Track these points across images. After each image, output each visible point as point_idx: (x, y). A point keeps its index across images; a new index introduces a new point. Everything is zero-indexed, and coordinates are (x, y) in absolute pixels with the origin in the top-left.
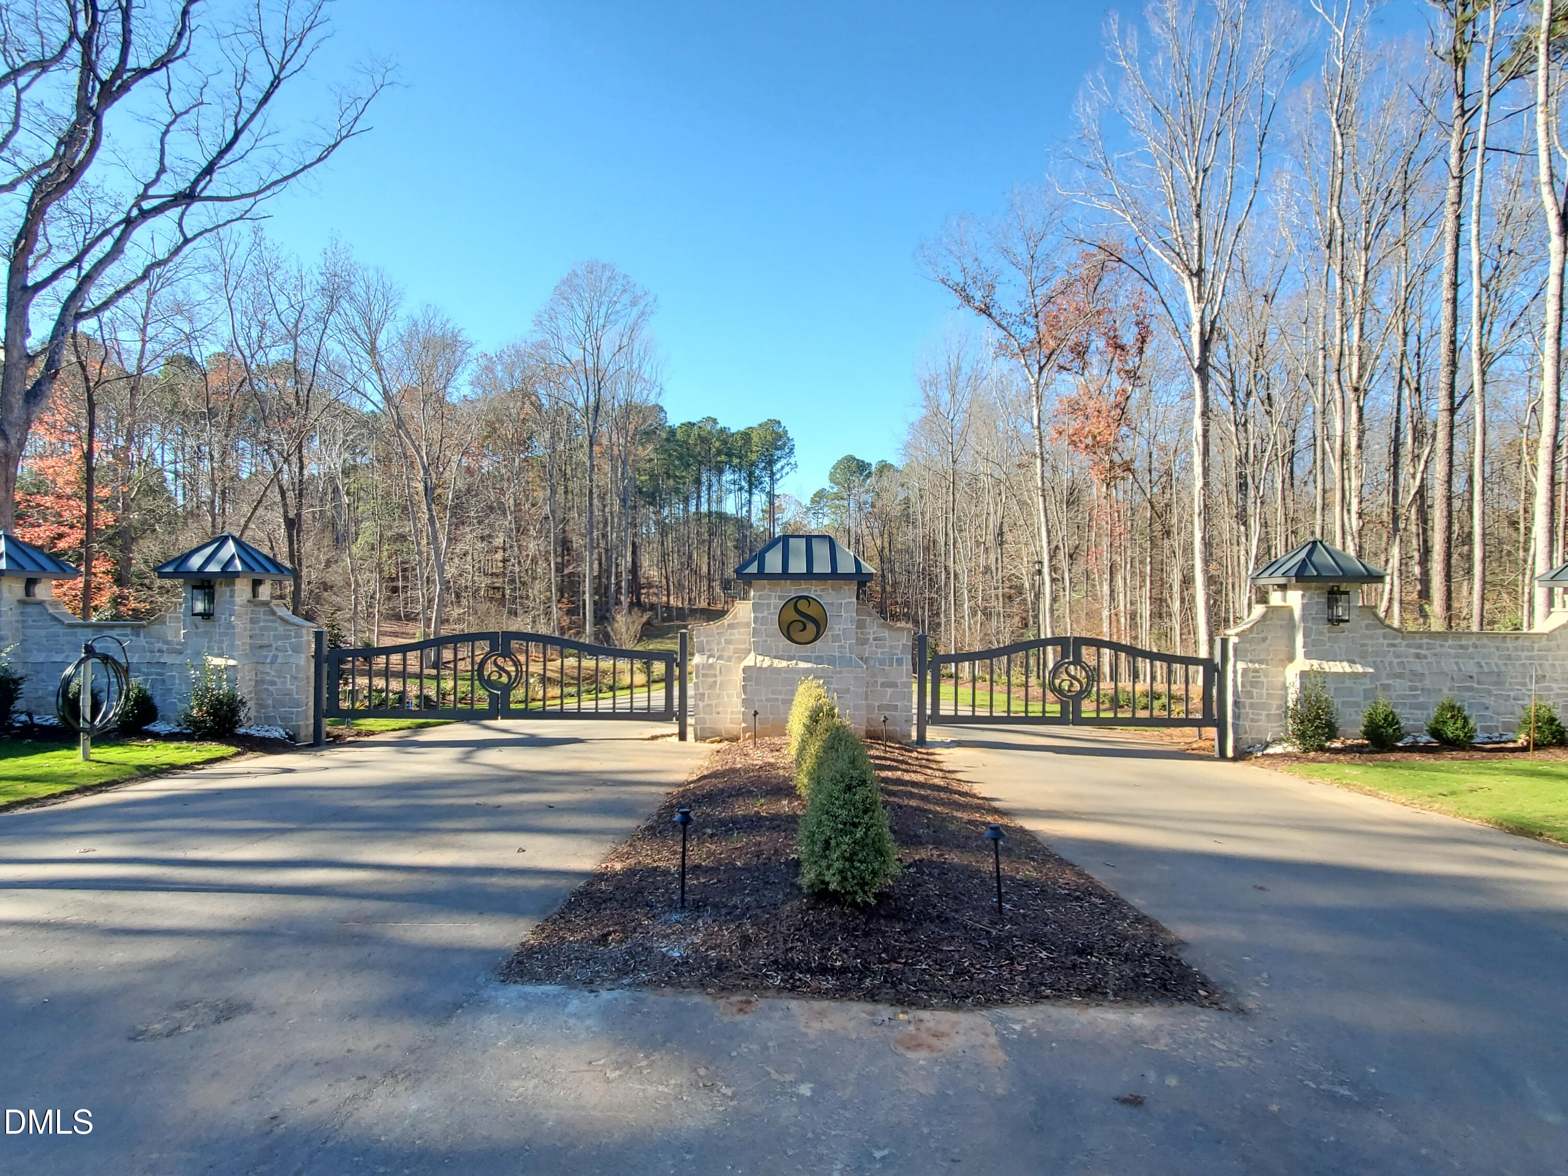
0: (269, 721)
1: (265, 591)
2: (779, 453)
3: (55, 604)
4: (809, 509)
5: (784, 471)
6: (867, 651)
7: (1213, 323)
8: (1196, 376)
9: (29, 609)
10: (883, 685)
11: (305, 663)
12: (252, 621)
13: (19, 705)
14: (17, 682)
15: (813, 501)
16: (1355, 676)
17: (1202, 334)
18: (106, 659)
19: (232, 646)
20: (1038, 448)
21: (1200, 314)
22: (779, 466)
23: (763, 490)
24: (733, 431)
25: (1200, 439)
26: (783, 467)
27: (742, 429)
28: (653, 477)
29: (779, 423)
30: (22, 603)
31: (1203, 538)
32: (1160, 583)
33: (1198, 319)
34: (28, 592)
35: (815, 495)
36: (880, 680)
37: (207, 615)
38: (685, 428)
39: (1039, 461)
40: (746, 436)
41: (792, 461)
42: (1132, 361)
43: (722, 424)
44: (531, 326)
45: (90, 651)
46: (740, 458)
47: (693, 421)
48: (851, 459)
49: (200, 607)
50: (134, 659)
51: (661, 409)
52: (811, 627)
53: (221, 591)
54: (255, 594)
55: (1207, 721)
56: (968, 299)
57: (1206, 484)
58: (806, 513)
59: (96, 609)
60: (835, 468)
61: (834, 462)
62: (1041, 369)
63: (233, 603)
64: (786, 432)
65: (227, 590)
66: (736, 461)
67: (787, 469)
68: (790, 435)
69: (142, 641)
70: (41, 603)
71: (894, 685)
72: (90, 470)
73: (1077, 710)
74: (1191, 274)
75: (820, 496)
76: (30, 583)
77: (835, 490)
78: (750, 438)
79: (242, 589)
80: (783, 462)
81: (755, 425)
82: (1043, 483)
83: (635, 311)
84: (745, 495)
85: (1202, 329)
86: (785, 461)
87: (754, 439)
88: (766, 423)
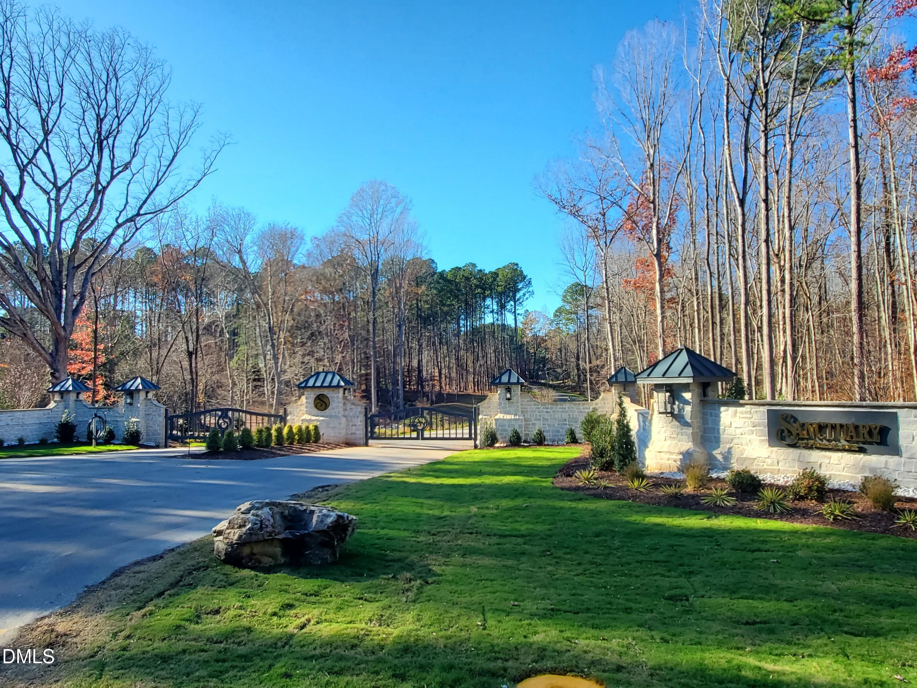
0: (150, 440)
1: (150, 395)
2: (521, 285)
3: (85, 401)
4: (553, 321)
5: (526, 297)
6: (347, 413)
8: (655, 259)
9: (78, 403)
10: (352, 425)
11: (162, 420)
12: (146, 406)
13: (75, 434)
14: (75, 426)
15: (555, 316)
16: (515, 420)
18: (100, 417)
19: (139, 415)
22: (520, 294)
23: (509, 312)
24: (487, 272)
26: (524, 295)
27: (493, 270)
29: (517, 264)
30: (76, 401)
34: (77, 397)
35: (556, 311)
36: (351, 424)
37: (131, 404)
38: (453, 271)
40: (495, 275)
41: (530, 289)
43: (479, 267)
45: (96, 415)
46: (491, 290)
47: (460, 266)
48: (577, 284)
49: (129, 401)
50: (108, 419)
51: (433, 261)
52: (324, 405)
53: (136, 395)
54: (147, 396)
55: (470, 438)
58: (551, 324)
59: (97, 402)
60: (566, 291)
61: (564, 289)
63: (139, 399)
64: (522, 271)
65: (137, 395)
66: (488, 291)
67: (527, 295)
68: (525, 272)
69: (111, 413)
70: (81, 401)
71: (355, 425)
72: (96, 337)
73: (422, 434)
75: (559, 312)
76: (78, 394)
77: (568, 307)
78: (498, 276)
79: (142, 395)
80: (524, 290)
81: (500, 267)
86: (526, 290)
87: (500, 277)
88: (508, 266)
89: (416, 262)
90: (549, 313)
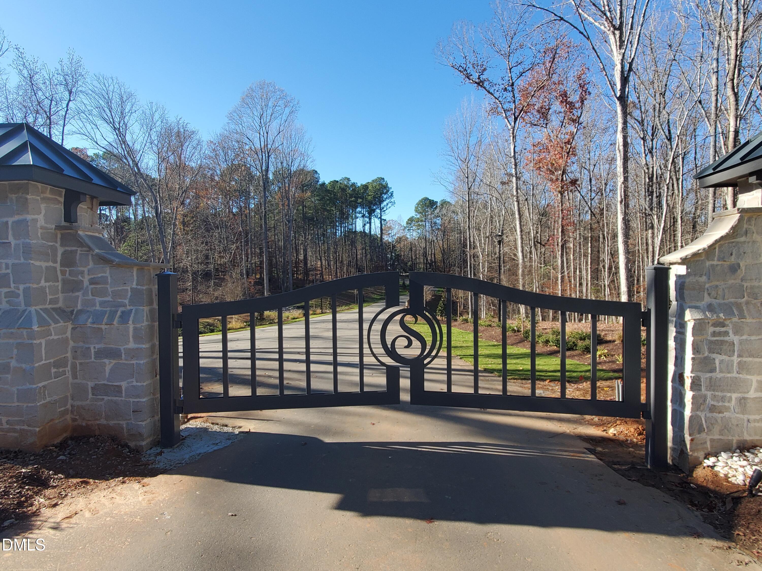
2: (385, 197)
4: (405, 228)
5: (388, 206)
7: (631, 64)
8: (618, 103)
15: (407, 223)
17: (622, 72)
20: (514, 170)
21: (620, 57)
22: (385, 203)
23: (376, 217)
24: (359, 184)
25: (621, 148)
26: (387, 204)
27: (364, 183)
28: (317, 211)
29: (383, 179)
31: (624, 219)
32: (596, 260)
33: (620, 61)
35: (408, 220)
38: (332, 184)
39: (514, 178)
40: (365, 187)
41: (392, 200)
42: (577, 113)
43: (353, 181)
44: (227, 120)
46: (363, 199)
47: (337, 180)
48: (426, 199)
51: (316, 172)
56: (468, 76)
57: (626, 179)
58: (404, 230)
60: (418, 204)
61: (417, 201)
62: (516, 119)
64: (387, 184)
66: (360, 201)
67: (390, 205)
68: (389, 185)
74: (615, 28)
75: (411, 220)
77: (418, 216)
78: (368, 188)
80: (388, 201)
81: (370, 181)
82: (517, 193)
83: (287, 110)
84: (367, 220)
85: (622, 68)
86: (389, 201)
87: (370, 188)
88: (376, 180)
89: (301, 172)
90: (403, 221)
